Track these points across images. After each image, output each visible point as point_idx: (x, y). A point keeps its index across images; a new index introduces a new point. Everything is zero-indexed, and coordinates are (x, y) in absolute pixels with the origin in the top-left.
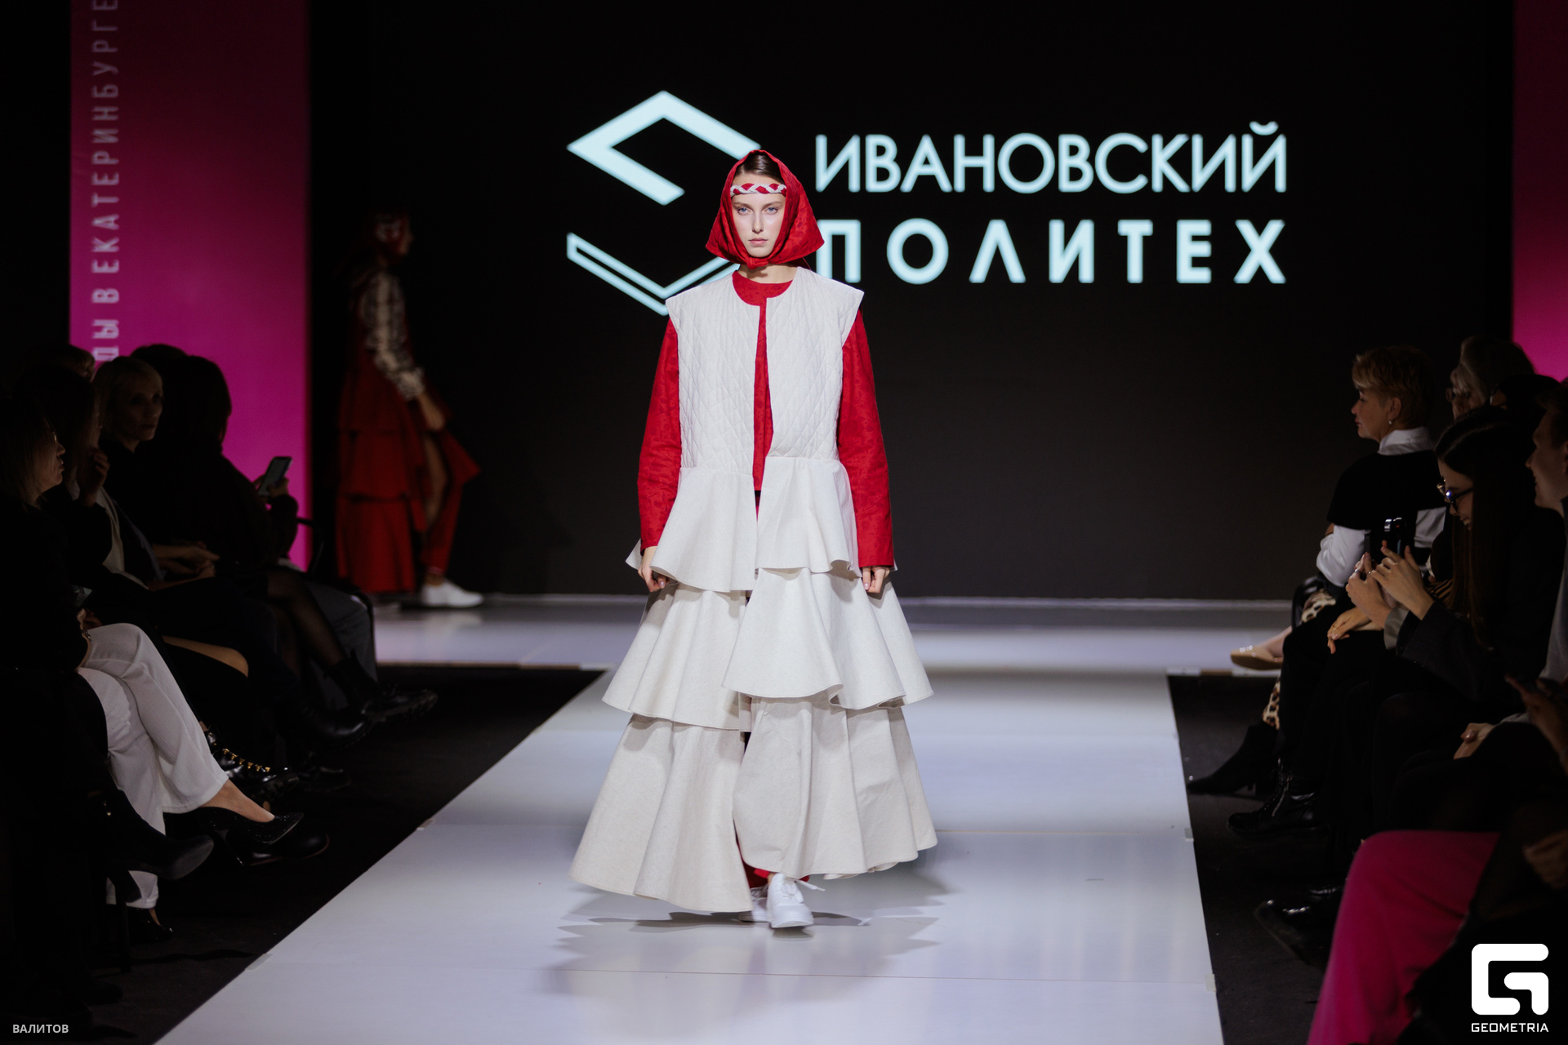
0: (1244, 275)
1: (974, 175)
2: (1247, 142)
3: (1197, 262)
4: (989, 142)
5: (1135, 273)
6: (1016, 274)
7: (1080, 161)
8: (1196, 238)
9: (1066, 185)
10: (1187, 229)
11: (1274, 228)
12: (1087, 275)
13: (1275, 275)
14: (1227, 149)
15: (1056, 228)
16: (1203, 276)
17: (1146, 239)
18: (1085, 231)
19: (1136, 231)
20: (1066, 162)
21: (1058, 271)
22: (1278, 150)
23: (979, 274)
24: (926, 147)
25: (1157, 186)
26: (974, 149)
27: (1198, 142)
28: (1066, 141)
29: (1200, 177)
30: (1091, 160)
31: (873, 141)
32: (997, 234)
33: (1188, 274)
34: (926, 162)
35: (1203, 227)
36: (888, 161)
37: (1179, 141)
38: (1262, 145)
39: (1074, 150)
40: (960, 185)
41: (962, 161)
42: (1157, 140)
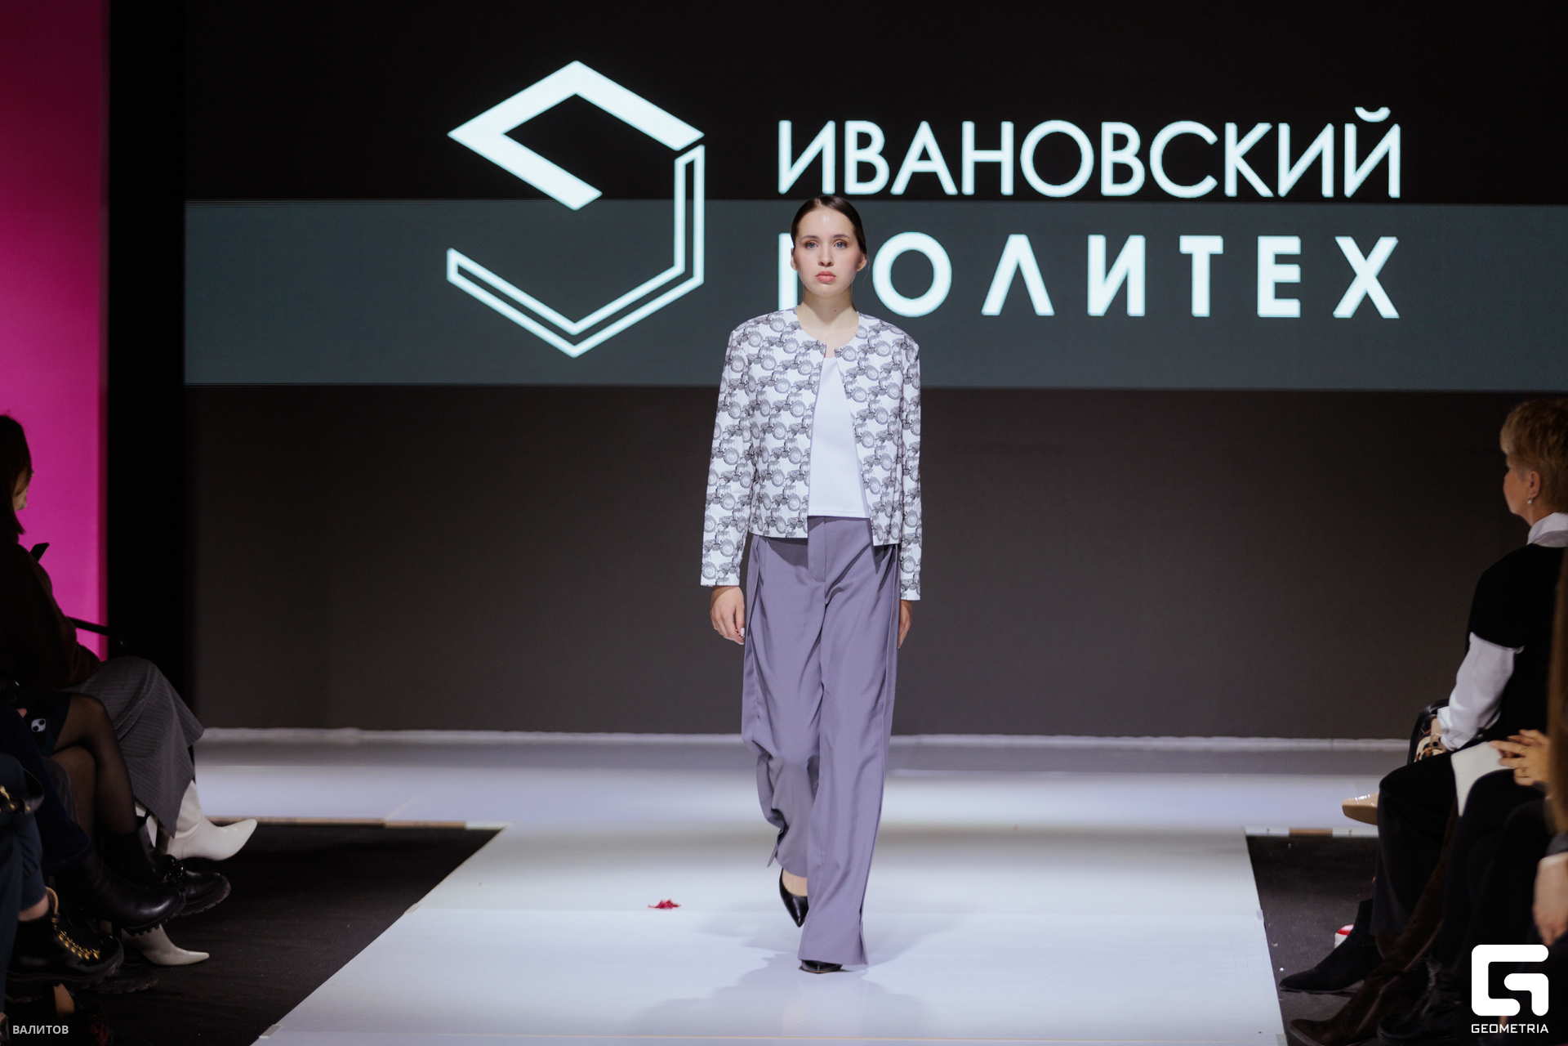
0: (1346, 308)
1: (988, 174)
2: (1350, 131)
3: (1283, 291)
4: (1007, 129)
5: (1201, 306)
6: (1043, 305)
7: (1128, 156)
8: (1281, 259)
9: (1109, 188)
10: (1269, 246)
11: (1386, 246)
12: (1136, 306)
13: (1386, 309)
14: (1324, 141)
15: (1097, 245)
16: (1290, 308)
17: (1214, 259)
18: (1135, 249)
19: (1201, 249)
20: (1110, 157)
21: (1098, 302)
22: (1391, 142)
23: (993, 304)
24: (925, 136)
25: (1231, 189)
26: (988, 139)
27: (1284, 130)
28: (1109, 129)
29: (1287, 179)
30: (1143, 155)
31: (853, 128)
32: (1018, 252)
33: (1269, 306)
34: (925, 156)
35: (1291, 245)
36: (873, 154)
37: (1261, 129)
38: (1370, 136)
39: (1120, 142)
40: (968, 188)
41: (971, 156)
42: (1231, 129)
